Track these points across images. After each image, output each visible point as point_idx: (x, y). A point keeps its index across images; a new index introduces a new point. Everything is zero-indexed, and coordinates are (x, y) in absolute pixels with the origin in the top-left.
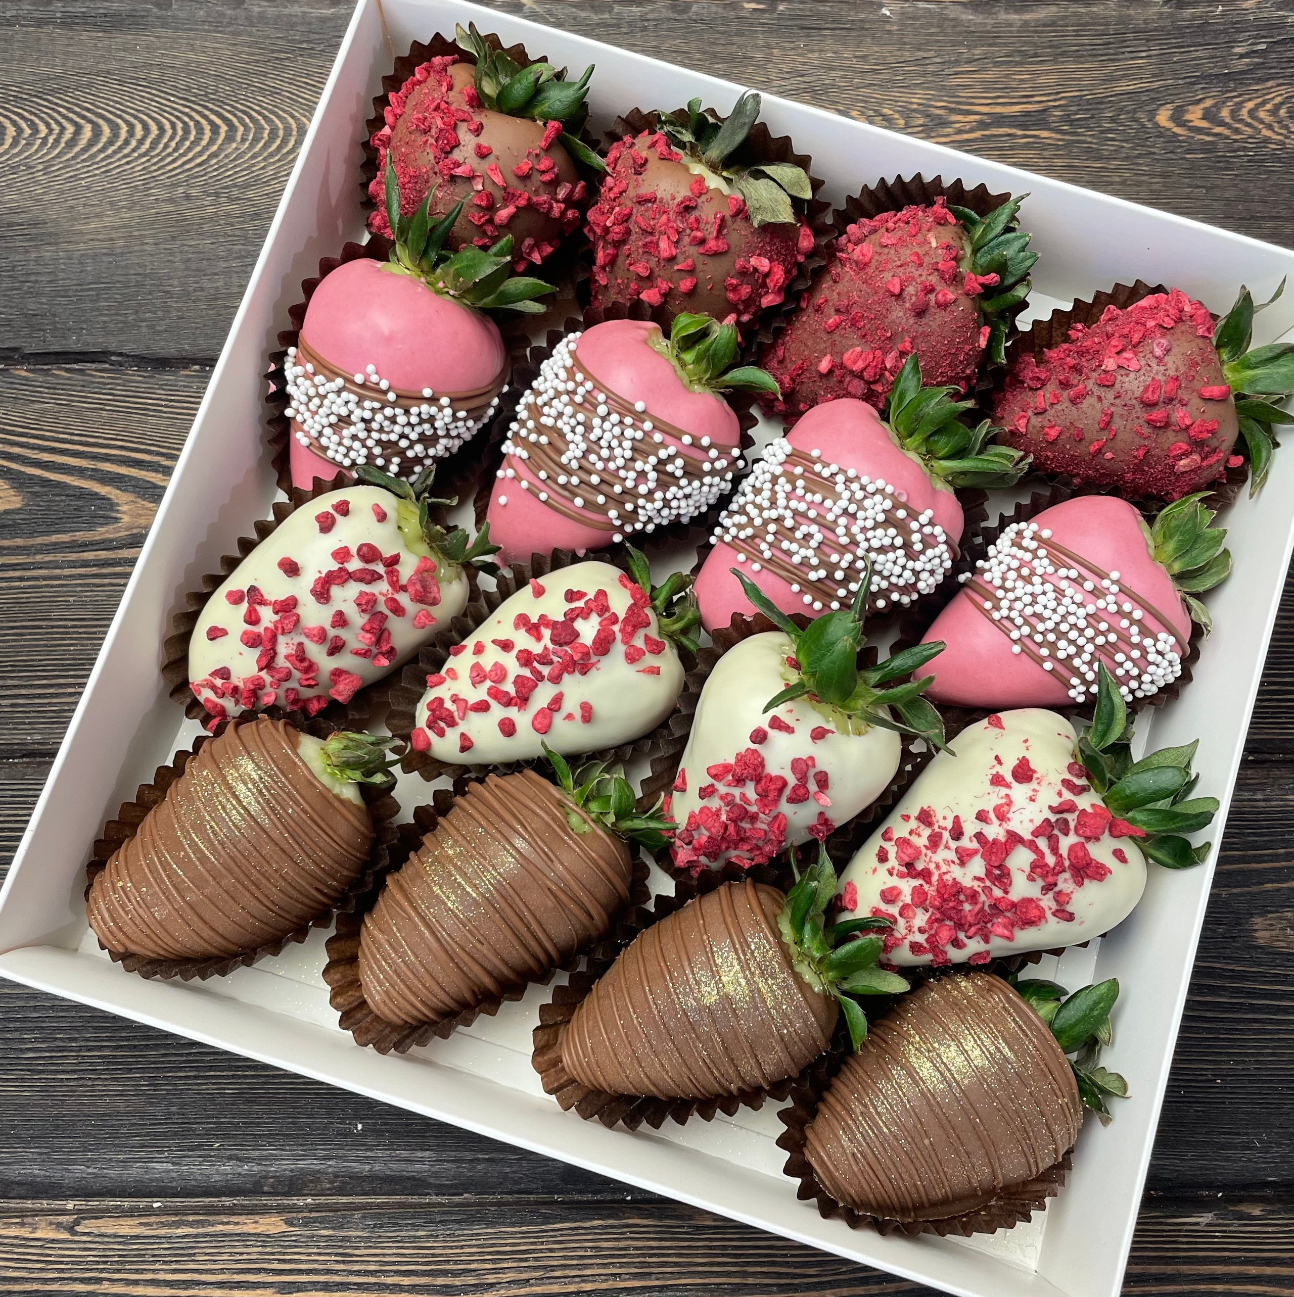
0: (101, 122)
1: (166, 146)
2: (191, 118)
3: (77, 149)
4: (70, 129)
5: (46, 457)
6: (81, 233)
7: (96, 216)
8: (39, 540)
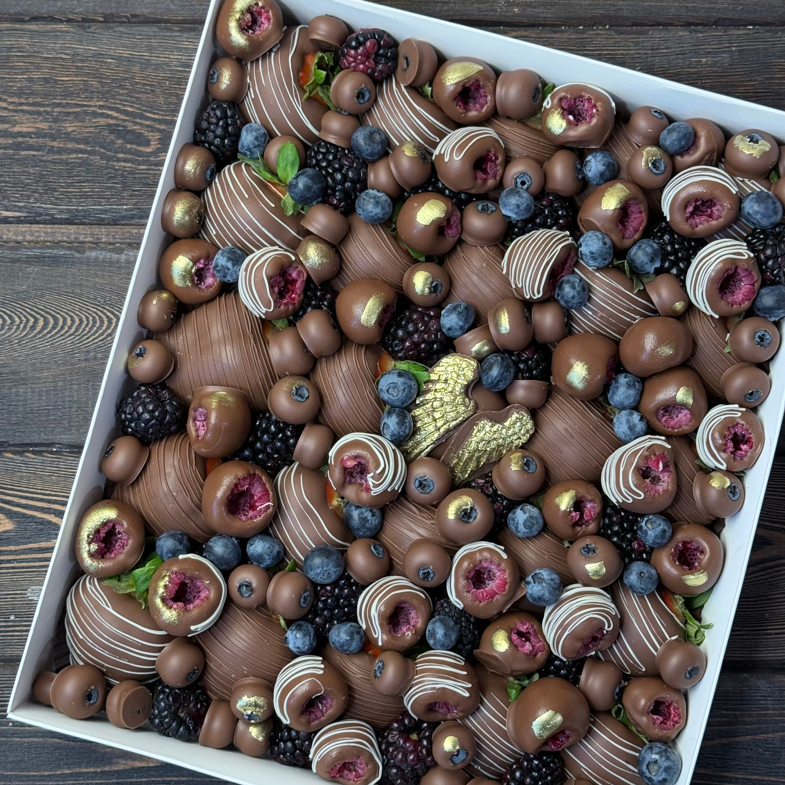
0: (48, 316)
1: (84, 330)
2: (97, 314)
3: (36, 331)
4: (32, 320)
5: (24, 501)
6: (39, 378)
7: (48, 369)
8: (22, 547)
